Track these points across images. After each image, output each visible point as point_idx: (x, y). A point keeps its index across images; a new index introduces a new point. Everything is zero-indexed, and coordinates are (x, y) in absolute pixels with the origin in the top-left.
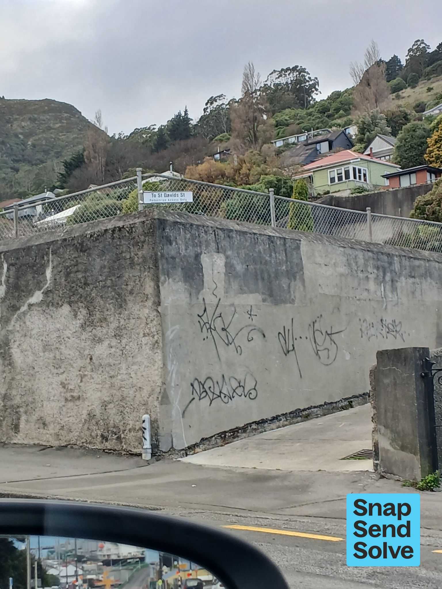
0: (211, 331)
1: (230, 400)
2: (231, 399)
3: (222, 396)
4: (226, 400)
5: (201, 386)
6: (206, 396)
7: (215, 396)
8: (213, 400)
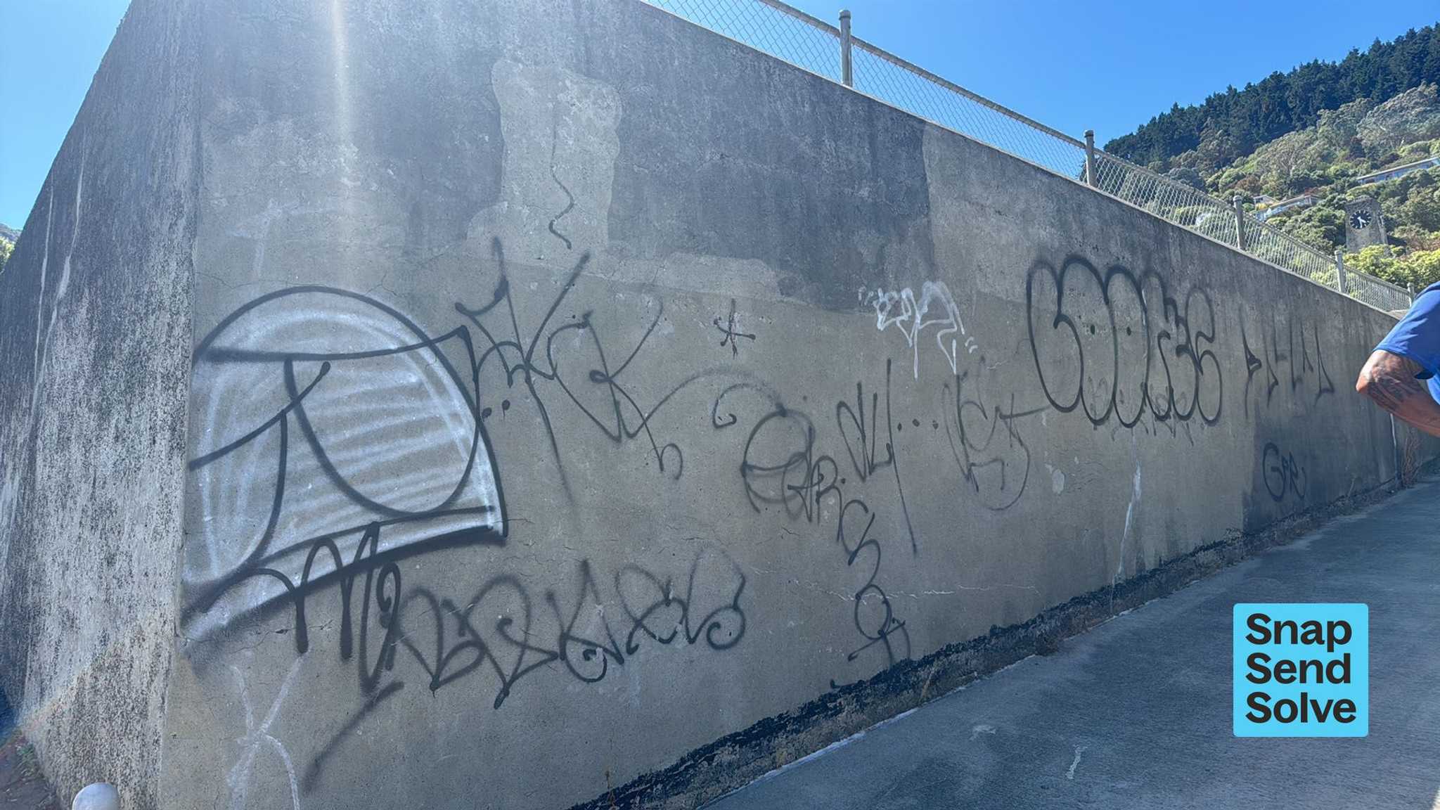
0: (528, 380)
1: (612, 664)
2: (620, 661)
3: (574, 652)
4: (593, 668)
5: (450, 622)
6: (477, 663)
7: (531, 658)
8: (515, 677)
